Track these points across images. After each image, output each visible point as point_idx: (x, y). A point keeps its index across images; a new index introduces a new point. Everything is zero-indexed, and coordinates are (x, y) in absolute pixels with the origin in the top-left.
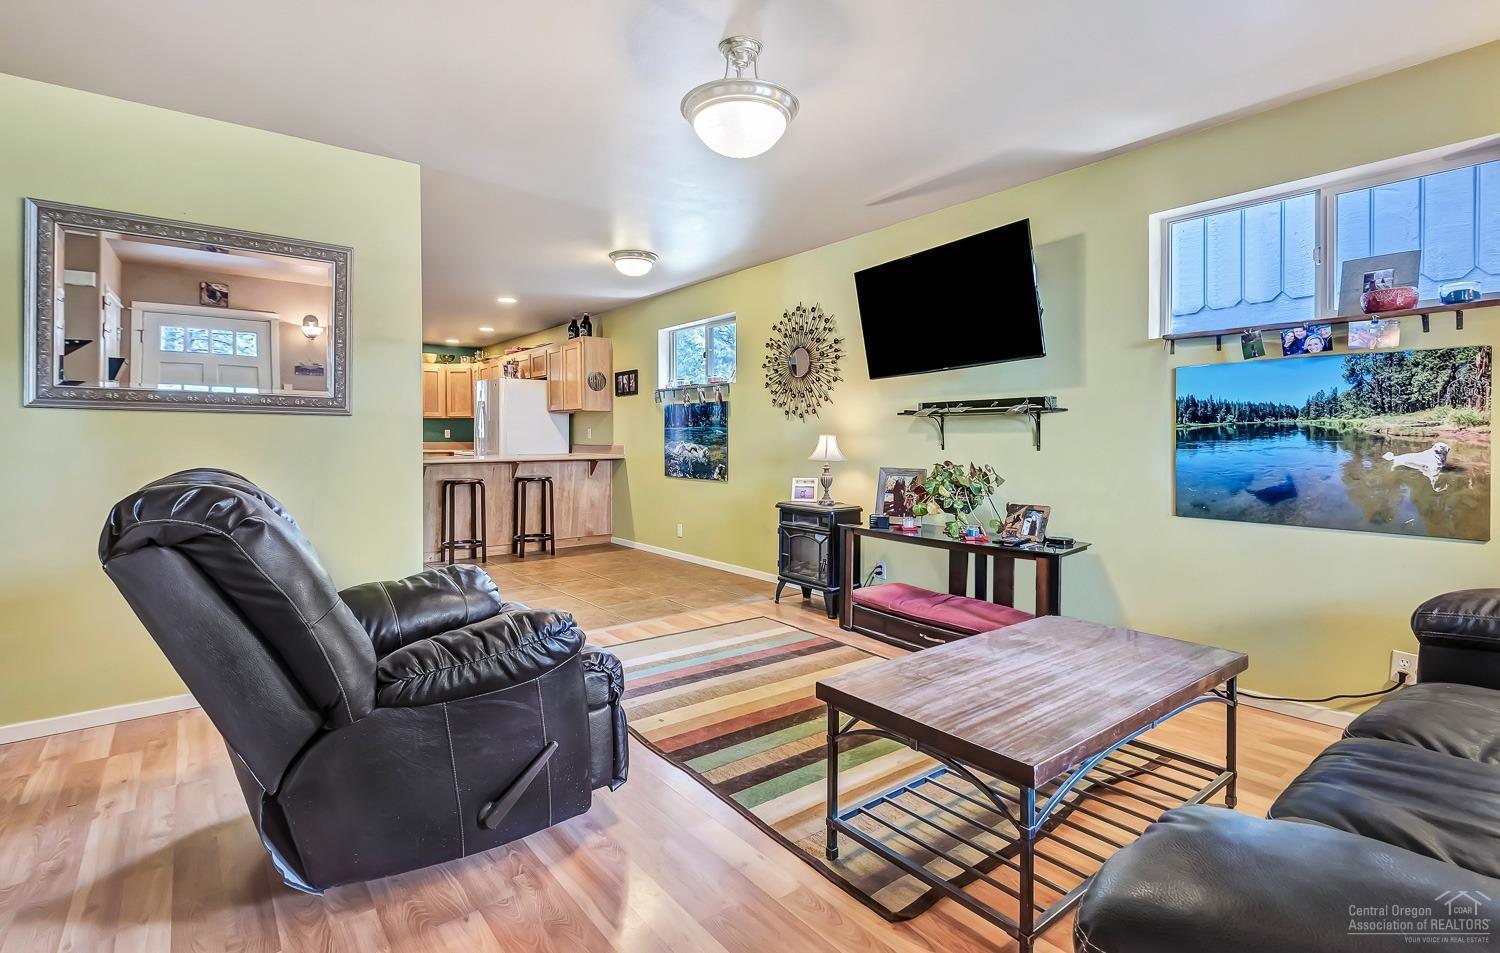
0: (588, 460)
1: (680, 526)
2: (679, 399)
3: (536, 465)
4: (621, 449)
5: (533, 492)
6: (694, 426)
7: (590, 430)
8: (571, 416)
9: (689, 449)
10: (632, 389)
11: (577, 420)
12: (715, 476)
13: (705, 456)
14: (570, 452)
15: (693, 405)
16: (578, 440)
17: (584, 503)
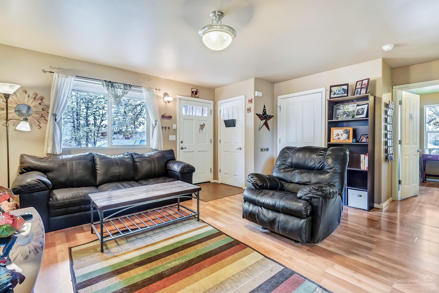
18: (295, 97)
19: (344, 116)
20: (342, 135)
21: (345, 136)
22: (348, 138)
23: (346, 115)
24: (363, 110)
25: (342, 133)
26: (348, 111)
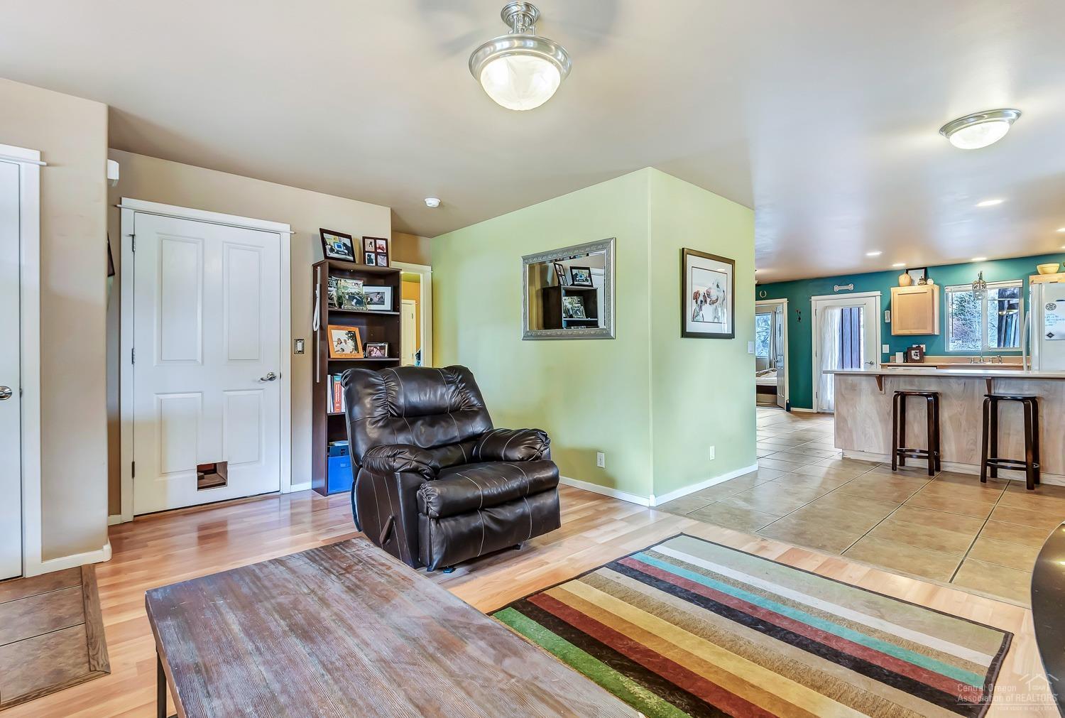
18: (188, 219)
19: (353, 303)
20: (345, 341)
21: (351, 343)
22: (356, 348)
23: (355, 301)
24: (379, 296)
25: (345, 337)
26: (358, 294)
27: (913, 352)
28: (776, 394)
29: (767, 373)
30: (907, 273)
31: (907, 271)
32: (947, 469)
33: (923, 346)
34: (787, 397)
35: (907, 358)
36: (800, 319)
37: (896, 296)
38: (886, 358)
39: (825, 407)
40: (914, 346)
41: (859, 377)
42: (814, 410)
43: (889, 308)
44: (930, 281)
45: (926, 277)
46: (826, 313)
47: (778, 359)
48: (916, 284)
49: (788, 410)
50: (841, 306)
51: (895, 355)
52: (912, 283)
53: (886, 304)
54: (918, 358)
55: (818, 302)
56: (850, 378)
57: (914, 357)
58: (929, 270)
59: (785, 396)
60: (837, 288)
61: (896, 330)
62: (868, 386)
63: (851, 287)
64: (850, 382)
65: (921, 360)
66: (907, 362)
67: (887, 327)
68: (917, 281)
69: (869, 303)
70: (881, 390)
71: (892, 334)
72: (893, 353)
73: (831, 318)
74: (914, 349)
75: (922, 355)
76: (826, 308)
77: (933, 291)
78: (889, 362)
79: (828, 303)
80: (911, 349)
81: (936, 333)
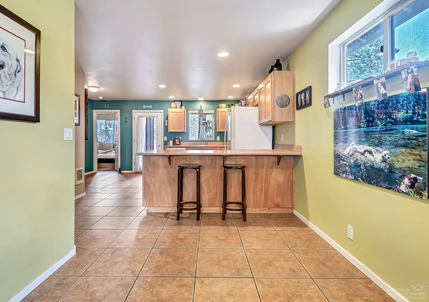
0: (276, 156)
1: (350, 228)
2: (350, 101)
3: (239, 157)
4: (300, 147)
5: (235, 177)
6: (368, 126)
7: (282, 135)
8: (274, 127)
9: (362, 151)
10: (308, 102)
11: (277, 130)
12: (403, 188)
13: (384, 160)
14: (273, 148)
15: (367, 104)
16: (277, 141)
17: (273, 184)
27: (177, 140)
28: (114, 163)
29: (110, 151)
30: (174, 102)
31: (174, 101)
32: (204, 212)
33: (180, 138)
34: (119, 165)
35: (174, 143)
36: (126, 122)
37: (170, 113)
38: (166, 143)
39: (139, 170)
40: (177, 137)
41: (157, 157)
42: (133, 171)
43: (167, 119)
44: (183, 107)
45: (181, 105)
46: (139, 119)
47: (116, 144)
48: (178, 108)
49: (120, 172)
50: (146, 116)
51: (169, 142)
52: (176, 107)
53: (166, 116)
54: (178, 143)
55: (136, 114)
56: (153, 158)
57: (177, 143)
58: (182, 102)
59: (119, 164)
60: (144, 107)
61: (170, 130)
62: (162, 163)
63: (151, 107)
64: (152, 160)
65: (179, 144)
66: (174, 145)
67: (166, 128)
68: (178, 106)
69: (158, 116)
70: (170, 165)
71: (169, 131)
72: (168, 141)
73: (142, 122)
74: (177, 139)
75: (180, 141)
76: (139, 117)
77: (184, 111)
78: (167, 145)
79: (140, 114)
80: (175, 139)
81: (186, 132)
